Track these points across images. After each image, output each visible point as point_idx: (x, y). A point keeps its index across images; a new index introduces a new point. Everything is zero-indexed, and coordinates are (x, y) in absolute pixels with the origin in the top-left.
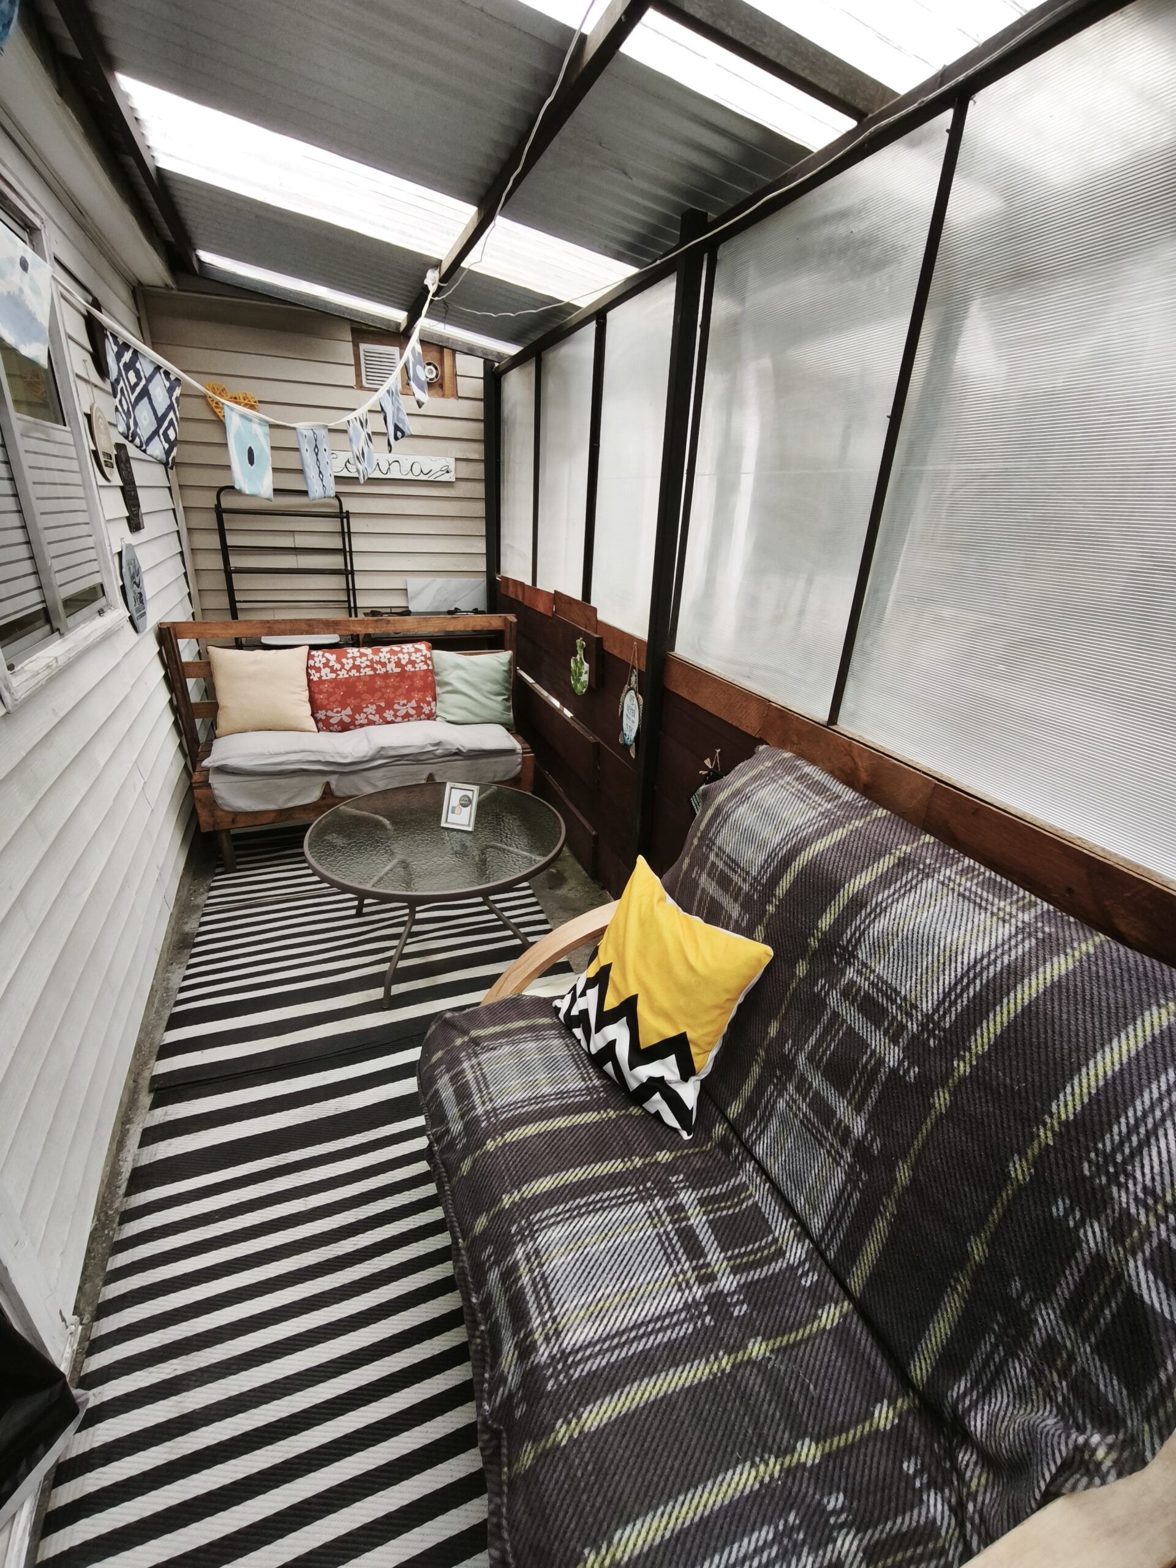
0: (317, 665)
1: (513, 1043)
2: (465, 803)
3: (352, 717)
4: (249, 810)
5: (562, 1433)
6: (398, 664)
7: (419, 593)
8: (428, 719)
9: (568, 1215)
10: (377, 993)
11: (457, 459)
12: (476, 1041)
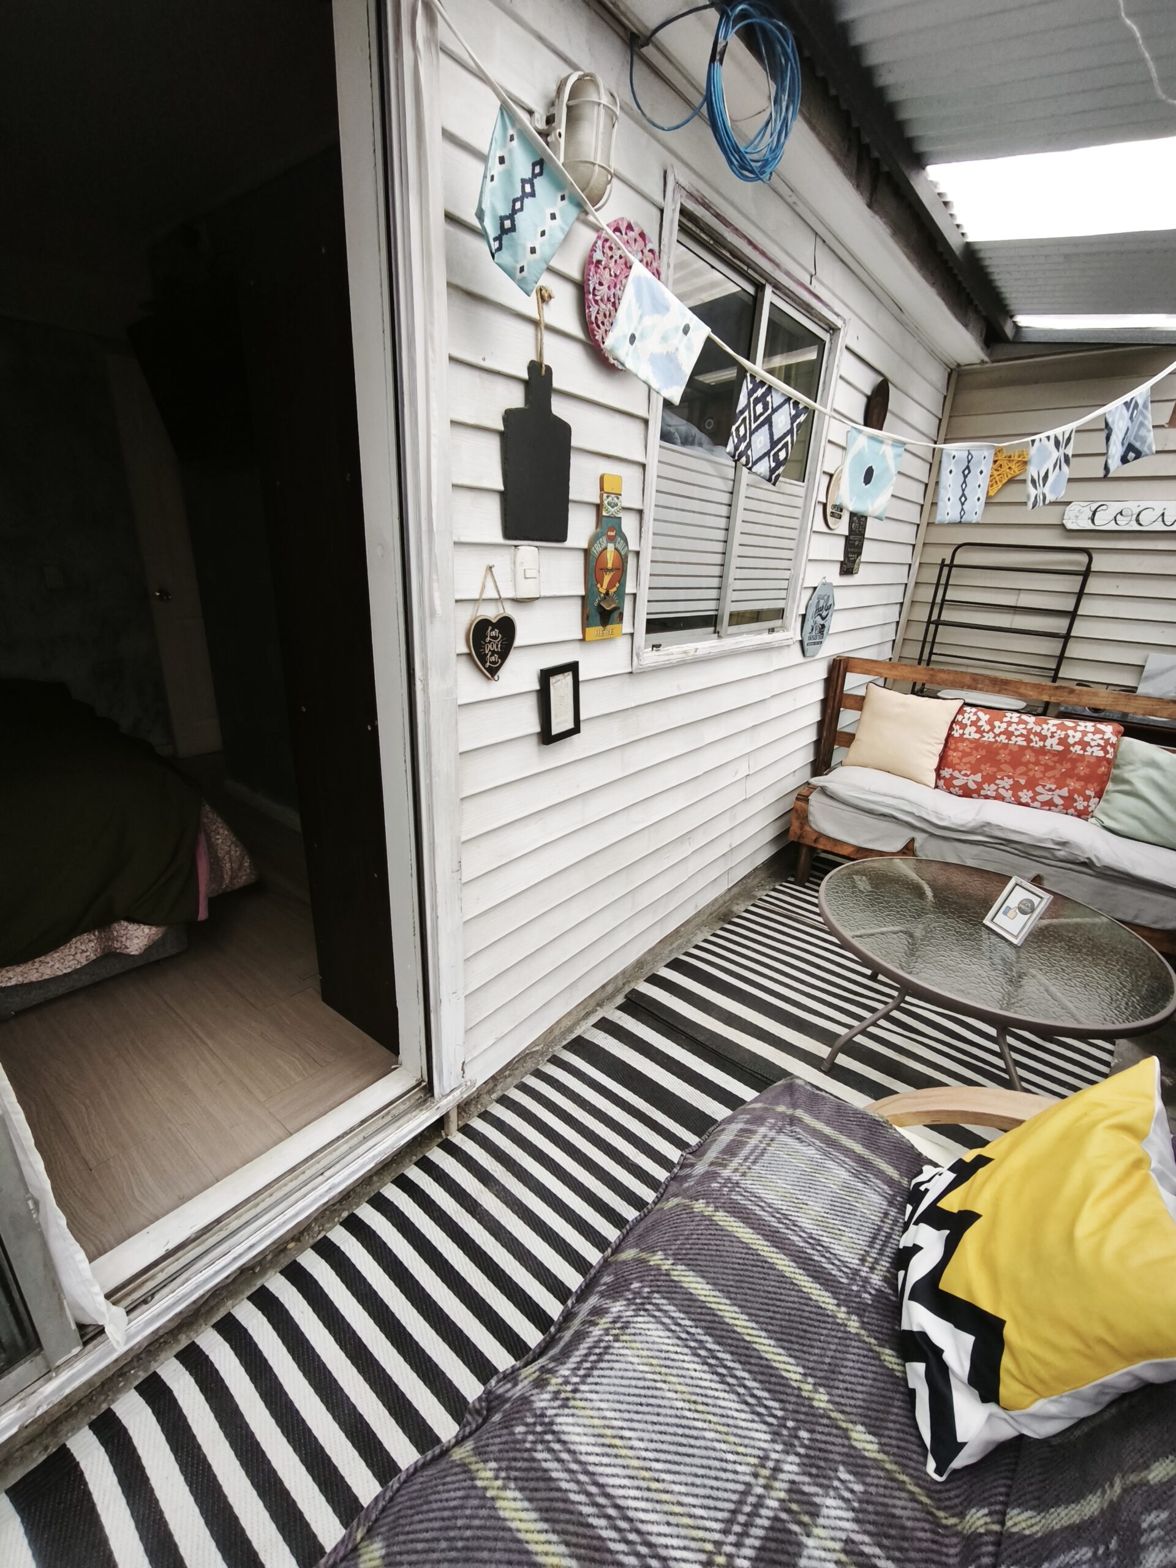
0: (964, 721)
2: (1026, 909)
3: (980, 786)
6: (1063, 741)
8: (1079, 816)
9: (684, 1336)
12: (793, 1120)
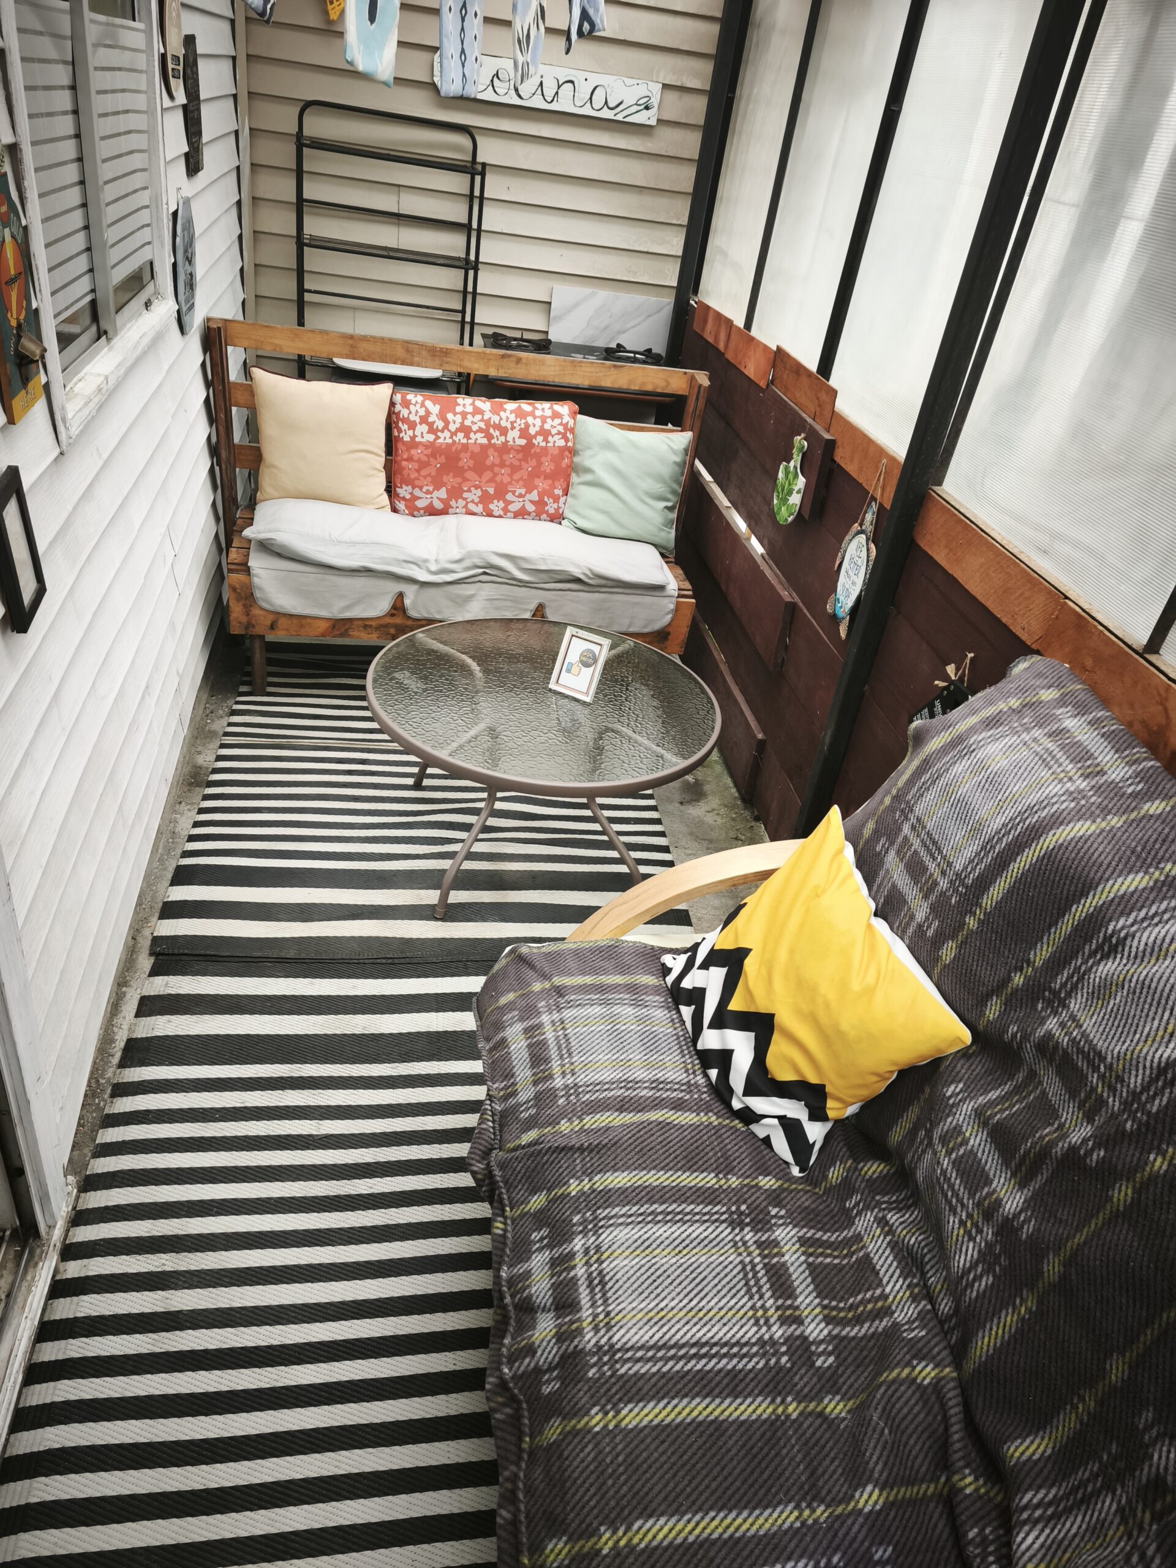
0: (412, 418)
1: (606, 1003)
2: (588, 661)
3: (446, 503)
4: (294, 612)
5: (596, 1420)
6: (524, 433)
7: (569, 310)
8: (552, 521)
9: (640, 1219)
10: (430, 897)
11: (665, 86)
12: (560, 991)
